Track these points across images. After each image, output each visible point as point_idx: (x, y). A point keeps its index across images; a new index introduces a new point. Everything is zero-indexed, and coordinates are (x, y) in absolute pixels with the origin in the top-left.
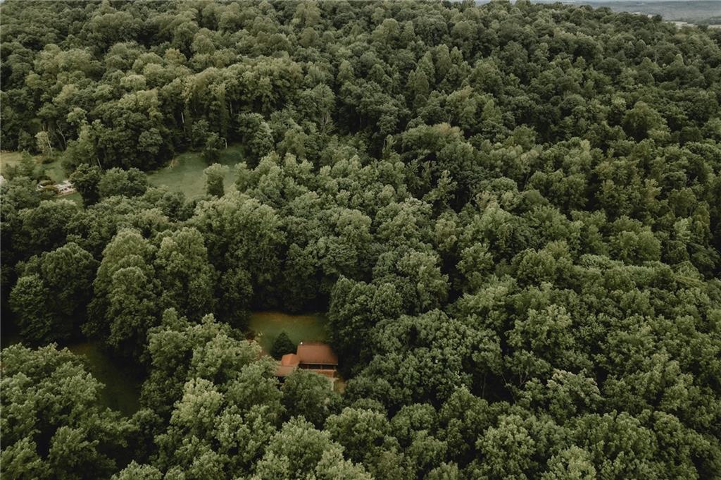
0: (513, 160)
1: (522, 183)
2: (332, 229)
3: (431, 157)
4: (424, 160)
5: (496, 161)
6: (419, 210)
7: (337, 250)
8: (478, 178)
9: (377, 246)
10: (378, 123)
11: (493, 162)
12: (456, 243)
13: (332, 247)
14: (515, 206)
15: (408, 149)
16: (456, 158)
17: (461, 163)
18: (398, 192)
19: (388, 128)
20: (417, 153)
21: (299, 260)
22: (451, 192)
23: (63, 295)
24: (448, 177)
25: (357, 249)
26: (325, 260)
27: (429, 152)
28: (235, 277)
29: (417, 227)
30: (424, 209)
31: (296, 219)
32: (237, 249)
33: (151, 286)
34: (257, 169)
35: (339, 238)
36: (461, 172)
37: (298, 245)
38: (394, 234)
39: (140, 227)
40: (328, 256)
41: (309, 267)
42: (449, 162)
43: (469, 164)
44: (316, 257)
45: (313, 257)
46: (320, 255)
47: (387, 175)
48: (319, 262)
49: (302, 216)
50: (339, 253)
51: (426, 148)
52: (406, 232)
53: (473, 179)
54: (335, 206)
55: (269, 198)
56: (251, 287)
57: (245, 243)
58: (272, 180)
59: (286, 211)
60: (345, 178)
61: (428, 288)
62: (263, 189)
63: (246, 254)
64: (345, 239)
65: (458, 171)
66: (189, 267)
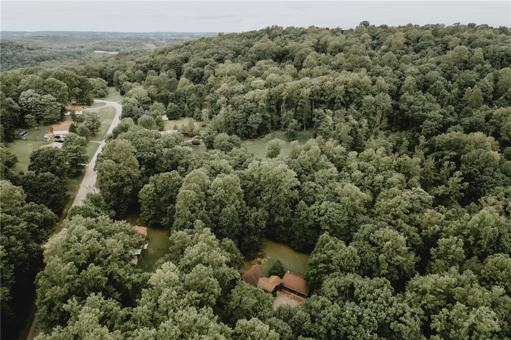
2: (335, 197)
3: (454, 159)
6: (420, 199)
7: (332, 213)
8: (495, 183)
9: (366, 218)
10: (421, 126)
12: (439, 232)
13: (330, 209)
15: (439, 149)
19: (428, 130)
20: (445, 154)
21: (303, 213)
22: (461, 191)
23: (162, 199)
24: (460, 177)
25: (349, 215)
26: (322, 218)
27: (455, 154)
28: (254, 213)
29: (408, 211)
30: (424, 199)
31: (313, 184)
32: (265, 196)
33: (199, 204)
34: (303, 146)
35: (338, 204)
36: (480, 176)
37: (306, 202)
38: (384, 212)
39: (214, 169)
40: (326, 216)
41: (310, 220)
42: (471, 165)
43: (491, 169)
44: (317, 214)
45: (315, 214)
46: (320, 214)
47: (404, 166)
48: (318, 218)
49: (320, 183)
50: (334, 216)
51: (454, 151)
52: (394, 213)
53: (491, 183)
54: (349, 181)
55: (302, 166)
56: (265, 222)
57: (270, 192)
58: (309, 155)
59: (310, 178)
60: (366, 163)
61: (390, 260)
62: (300, 160)
63: (269, 200)
64: (341, 206)
65: (478, 175)
66: (228, 199)
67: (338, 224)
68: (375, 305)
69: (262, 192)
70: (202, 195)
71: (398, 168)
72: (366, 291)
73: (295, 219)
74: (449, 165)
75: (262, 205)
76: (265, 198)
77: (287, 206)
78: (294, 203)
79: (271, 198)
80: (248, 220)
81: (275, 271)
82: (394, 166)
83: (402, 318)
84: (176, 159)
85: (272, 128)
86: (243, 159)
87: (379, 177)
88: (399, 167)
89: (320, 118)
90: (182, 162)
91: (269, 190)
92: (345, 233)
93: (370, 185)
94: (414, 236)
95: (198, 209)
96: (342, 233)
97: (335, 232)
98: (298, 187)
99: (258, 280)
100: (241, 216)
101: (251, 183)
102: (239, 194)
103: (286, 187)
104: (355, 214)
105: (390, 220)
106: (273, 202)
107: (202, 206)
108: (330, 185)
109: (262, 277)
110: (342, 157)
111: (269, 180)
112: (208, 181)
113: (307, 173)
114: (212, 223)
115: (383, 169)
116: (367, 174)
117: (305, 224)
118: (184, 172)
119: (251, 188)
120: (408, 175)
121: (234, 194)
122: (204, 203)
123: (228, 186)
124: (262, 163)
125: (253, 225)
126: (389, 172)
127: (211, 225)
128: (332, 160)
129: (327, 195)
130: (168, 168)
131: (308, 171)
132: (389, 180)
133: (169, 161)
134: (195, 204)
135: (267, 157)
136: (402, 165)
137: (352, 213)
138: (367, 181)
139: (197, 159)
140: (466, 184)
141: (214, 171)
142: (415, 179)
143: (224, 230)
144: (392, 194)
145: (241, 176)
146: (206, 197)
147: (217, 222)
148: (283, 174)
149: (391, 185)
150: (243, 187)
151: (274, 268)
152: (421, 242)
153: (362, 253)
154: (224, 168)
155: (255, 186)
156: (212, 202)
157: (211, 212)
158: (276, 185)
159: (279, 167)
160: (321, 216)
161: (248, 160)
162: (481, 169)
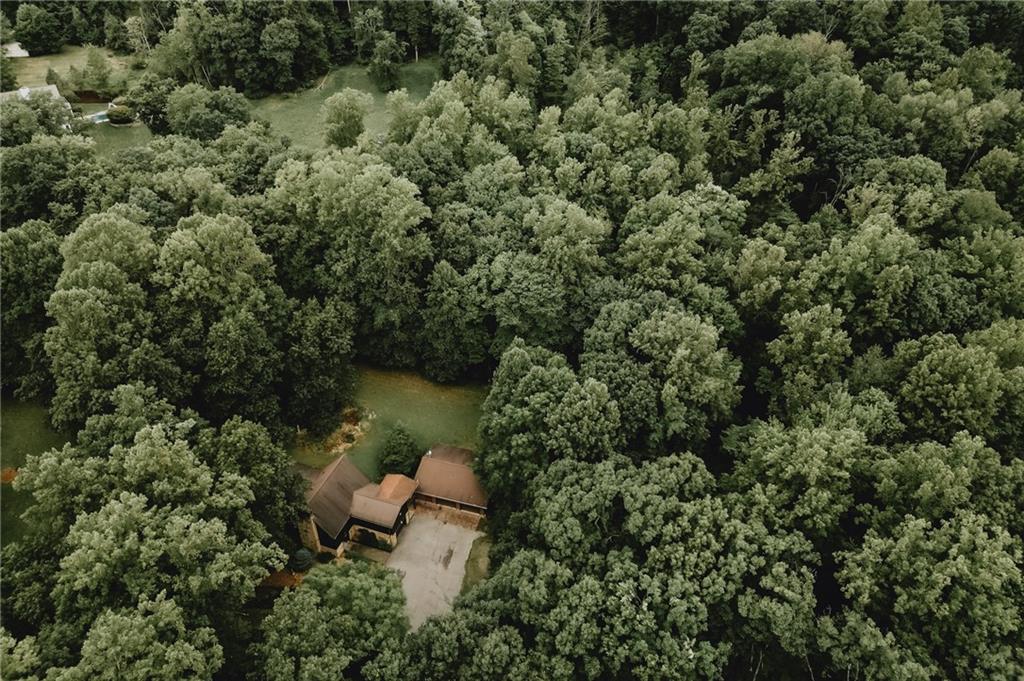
0: (947, 120)
1: (957, 170)
2: (526, 238)
3: (772, 102)
4: (757, 107)
5: (911, 117)
6: (718, 212)
7: (525, 284)
8: (863, 150)
9: (608, 283)
10: (685, 28)
11: (904, 118)
12: (779, 293)
13: (517, 275)
14: (931, 221)
15: (732, 81)
16: (824, 108)
17: (834, 118)
18: (686, 170)
19: (702, 37)
20: (747, 92)
21: (449, 295)
22: (798, 178)
24: (795, 147)
25: (567, 282)
26: (499, 299)
27: (771, 90)
28: (318, 316)
29: (701, 248)
30: (729, 210)
31: (464, 210)
32: (338, 260)
33: (128, 325)
34: (422, 105)
35: (535, 258)
36: (828, 137)
37: (453, 262)
38: (647, 261)
39: (170, 199)
40: (508, 292)
41: (468, 308)
42: (807, 114)
43: (850, 120)
44: (485, 291)
45: (480, 290)
46: (493, 287)
47: (672, 132)
48: (490, 300)
49: (480, 205)
50: (529, 290)
51: (767, 82)
52: (674, 261)
53: (852, 152)
54: (551, 189)
55: (428, 162)
56: (348, 335)
57: (351, 249)
58: (442, 128)
59: (454, 192)
60: (583, 134)
61: (687, 394)
62: (420, 145)
63: (352, 271)
64: (545, 262)
65: (823, 135)
66: (225, 291)
67: (543, 310)
69: (327, 252)
70: (132, 293)
71: (662, 139)
72: (660, 517)
73: (428, 311)
74: (766, 118)
75: (333, 287)
76: (338, 268)
77: (403, 280)
78: (421, 270)
79: (356, 265)
80: (297, 340)
81: (393, 457)
82: (650, 134)
84: (40, 178)
85: (332, 60)
86: (257, 157)
87: (621, 170)
88: (659, 134)
89: (451, 22)
90: (61, 186)
91: (346, 242)
93: (603, 191)
94: (723, 311)
95: (126, 339)
96: (550, 329)
97: (534, 326)
98: (427, 225)
99: (350, 497)
100: (277, 329)
101: (291, 231)
102: (257, 270)
103: (396, 231)
104: (579, 276)
105: (666, 282)
106: (363, 276)
107: (139, 327)
108: (509, 205)
109: (359, 487)
110: (523, 124)
111: (344, 215)
112: (145, 246)
113: (443, 178)
114: (184, 372)
115: (625, 145)
116: (590, 164)
117: (459, 321)
118: (74, 218)
119: (295, 245)
120: (682, 155)
121: (241, 274)
122: (146, 318)
123: (216, 253)
124: (315, 165)
125: (313, 351)
126: (641, 151)
127: (181, 380)
128: (499, 134)
129: (503, 234)
130: (20, 209)
131: (445, 175)
132: (645, 174)
133: (17, 187)
134: (112, 325)
135: (329, 143)
136: (668, 130)
137: (573, 275)
138: (593, 183)
139: (109, 172)
140: (808, 160)
141: (170, 206)
142: (698, 162)
143: (229, 384)
144: (658, 209)
145: (258, 212)
146: (148, 296)
147: (199, 366)
148: (382, 193)
149: (649, 190)
150: (268, 247)
151: (392, 450)
152: (738, 324)
153: (618, 387)
154: (201, 194)
155: (305, 236)
156: (173, 309)
157: (174, 341)
158: (366, 228)
159: (368, 174)
160: (496, 293)
161: (273, 159)
162: (829, 120)
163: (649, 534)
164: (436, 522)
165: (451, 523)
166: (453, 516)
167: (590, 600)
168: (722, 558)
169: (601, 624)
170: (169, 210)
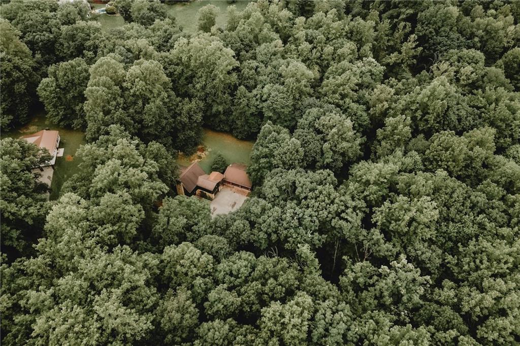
0: (496, 32)
1: (491, 59)
2: (279, 78)
3: (412, 19)
4: (403, 20)
5: (478, 29)
6: (370, 71)
7: (276, 98)
8: (450, 45)
11: (474, 30)
13: (273, 94)
14: (470, 81)
15: (395, 6)
16: (435, 23)
17: (439, 28)
20: (401, 12)
21: (244, 101)
22: (414, 57)
25: (294, 98)
26: (265, 104)
27: (412, 12)
28: (188, 106)
29: (357, 88)
30: (375, 71)
31: (254, 64)
32: (198, 83)
33: (114, 103)
34: (241, 14)
35: (282, 87)
36: (435, 37)
37: (246, 87)
38: (331, 92)
39: (131, 52)
40: (268, 101)
41: (251, 107)
42: (427, 25)
43: (447, 29)
44: (259, 100)
45: (257, 100)
46: (263, 99)
47: (357, 31)
48: (261, 105)
49: (262, 62)
50: (277, 101)
51: (411, 8)
52: (343, 92)
53: (445, 46)
54: (295, 56)
55: (242, 41)
56: (200, 115)
57: (204, 78)
58: (250, 25)
59: (251, 55)
60: (315, 31)
61: (335, 148)
62: (238, 32)
63: (204, 88)
64: (285, 89)
65: (433, 36)
66: (151, 92)
67: (282, 110)
68: (317, 204)
69: (194, 79)
70: (116, 90)
71: (350, 35)
72: (308, 189)
73: (235, 107)
74: (405, 27)
75: (196, 94)
76: (198, 86)
77: (225, 93)
78: (232, 89)
79: (205, 85)
80: (180, 115)
81: (216, 165)
82: (346, 32)
83: (343, 215)
84: (79, 40)
86: (168, 35)
87: (329, 49)
88: (352, 32)
90: (88, 43)
91: (202, 75)
92: (290, 118)
93: (319, 58)
94: (361, 116)
95: (113, 108)
96: (286, 119)
97: (279, 117)
98: (237, 69)
99: (197, 178)
100: (172, 110)
101: (179, 69)
102: (165, 85)
103: (222, 71)
104: (300, 96)
105: (337, 101)
106: (208, 90)
107: (118, 104)
108: (274, 63)
109: (201, 175)
110: (288, 24)
111: (202, 63)
112: (121, 72)
113: (248, 48)
114: (135, 123)
115: (334, 37)
116: (315, 45)
117: (247, 112)
118: (93, 58)
119: (181, 74)
120: (360, 43)
121: (158, 85)
122: (121, 100)
123: (148, 76)
124: (191, 40)
125: (186, 120)
126: (340, 40)
127: (134, 126)
128: (277, 28)
129: (270, 76)
130: (72, 53)
131: (248, 47)
132: (339, 51)
133: (71, 43)
134: (109, 103)
135: (200, 29)
136: (355, 30)
137: (297, 96)
138: (315, 54)
139: (107, 39)
140: (421, 49)
141: (131, 55)
142: (367, 47)
143: (152, 129)
144: (341, 68)
145: (166, 59)
146: (122, 92)
147: (141, 121)
148: (218, 53)
149: (341, 58)
150: (170, 75)
151: (215, 163)
152: (368, 121)
153: (306, 143)
154: (144, 50)
155: (185, 71)
156: (131, 98)
157: (131, 110)
158: (211, 69)
159: (212, 45)
160: (264, 101)
161: (174, 36)
162: (437, 29)
163: (303, 195)
164: (231, 192)
165: (237, 192)
166: (238, 190)
167: (275, 214)
168: (328, 205)
169: (279, 223)
170: (131, 57)
